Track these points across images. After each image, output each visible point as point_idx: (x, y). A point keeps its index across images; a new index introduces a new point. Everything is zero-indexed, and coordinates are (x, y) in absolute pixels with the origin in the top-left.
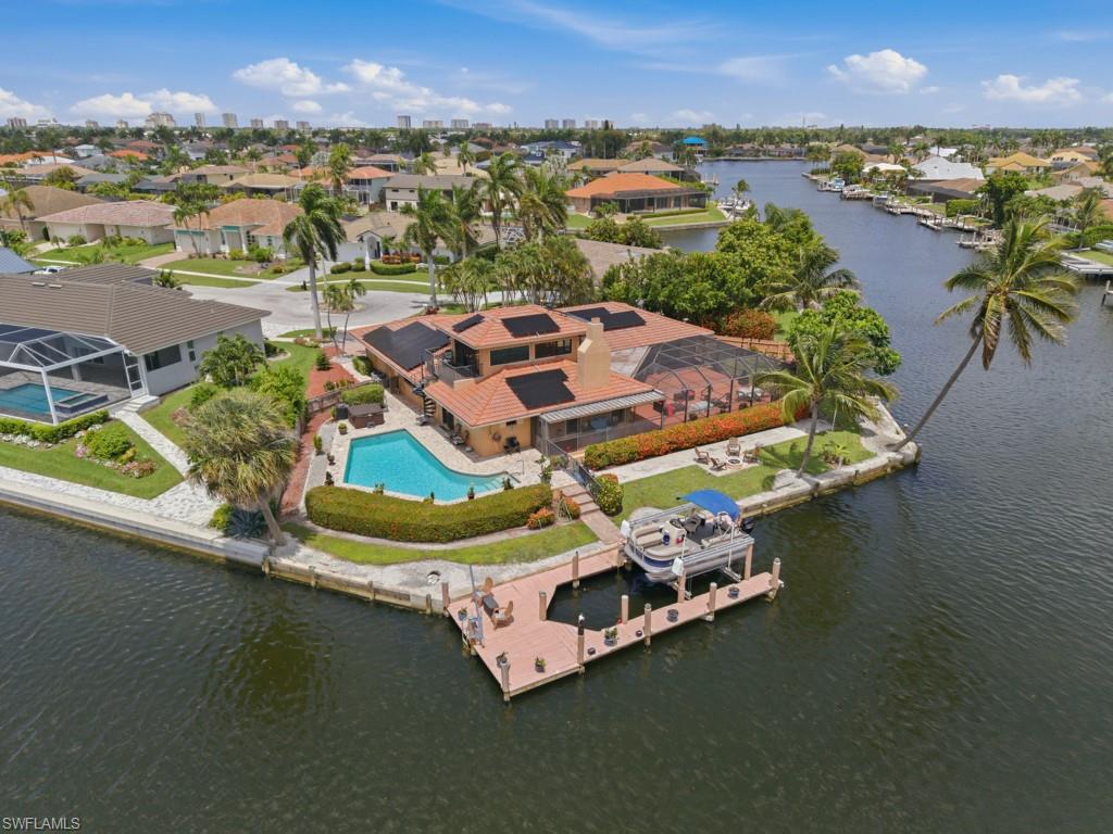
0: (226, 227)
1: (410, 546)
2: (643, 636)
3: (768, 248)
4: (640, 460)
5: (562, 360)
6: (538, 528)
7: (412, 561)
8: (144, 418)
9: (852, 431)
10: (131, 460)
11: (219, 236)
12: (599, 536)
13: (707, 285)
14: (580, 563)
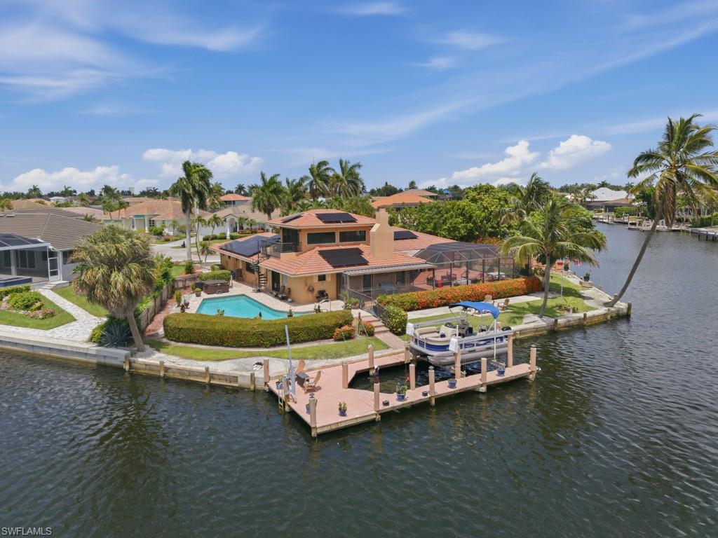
0: (136, 216)
1: (241, 350)
2: (429, 396)
3: (500, 199)
4: (418, 309)
5: (359, 244)
6: (342, 340)
7: (241, 358)
8: (56, 292)
9: (576, 297)
10: (39, 308)
11: (131, 222)
12: (389, 345)
13: (460, 220)
14: (375, 360)
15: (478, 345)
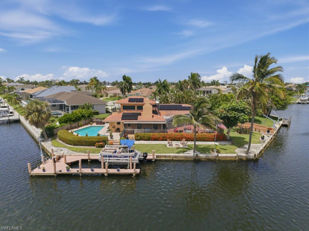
2: (79, 172)
4: (152, 140)
15: (120, 157)
